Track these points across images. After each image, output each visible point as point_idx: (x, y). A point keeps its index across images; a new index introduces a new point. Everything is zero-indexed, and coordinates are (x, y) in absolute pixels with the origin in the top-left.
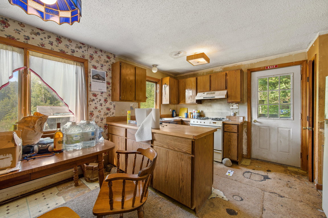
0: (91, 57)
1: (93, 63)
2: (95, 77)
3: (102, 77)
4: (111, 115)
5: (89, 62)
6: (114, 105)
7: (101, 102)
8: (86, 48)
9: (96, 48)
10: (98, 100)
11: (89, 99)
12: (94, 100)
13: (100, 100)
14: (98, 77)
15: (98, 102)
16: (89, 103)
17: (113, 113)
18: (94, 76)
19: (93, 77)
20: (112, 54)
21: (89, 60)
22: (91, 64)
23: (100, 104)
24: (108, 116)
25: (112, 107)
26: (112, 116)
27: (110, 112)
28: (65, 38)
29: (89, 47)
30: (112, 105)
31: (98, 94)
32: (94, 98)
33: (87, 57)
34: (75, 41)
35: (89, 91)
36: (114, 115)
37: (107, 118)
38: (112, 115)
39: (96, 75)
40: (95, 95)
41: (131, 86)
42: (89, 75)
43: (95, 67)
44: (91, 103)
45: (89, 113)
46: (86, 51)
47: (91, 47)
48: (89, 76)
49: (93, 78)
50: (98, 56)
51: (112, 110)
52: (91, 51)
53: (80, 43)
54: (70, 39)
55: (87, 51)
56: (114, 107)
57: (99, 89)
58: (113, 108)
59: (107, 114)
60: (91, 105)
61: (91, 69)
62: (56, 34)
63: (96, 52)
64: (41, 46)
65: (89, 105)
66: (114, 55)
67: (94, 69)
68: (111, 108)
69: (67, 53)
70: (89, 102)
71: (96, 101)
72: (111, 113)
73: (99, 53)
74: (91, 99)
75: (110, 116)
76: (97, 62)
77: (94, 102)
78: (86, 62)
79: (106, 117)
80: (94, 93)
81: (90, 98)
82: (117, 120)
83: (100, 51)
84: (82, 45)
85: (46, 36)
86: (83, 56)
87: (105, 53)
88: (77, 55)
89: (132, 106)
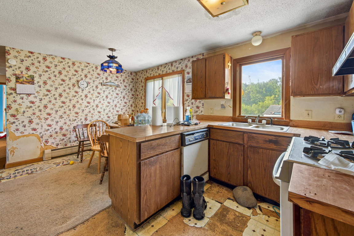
0: (186, 66)
1: (188, 70)
2: (188, 81)
4: (200, 113)
6: (202, 104)
7: (192, 101)
8: (184, 61)
9: (189, 57)
10: (190, 100)
11: (185, 100)
12: (187, 100)
16: (185, 103)
17: (202, 111)
19: (187, 81)
20: (200, 54)
21: (185, 70)
22: (186, 72)
23: (192, 103)
24: (197, 114)
25: (200, 105)
26: (201, 114)
29: (185, 59)
30: (200, 103)
31: (190, 95)
32: (188, 98)
33: (184, 68)
34: (178, 60)
35: (184, 93)
36: (203, 113)
37: (197, 115)
39: (189, 79)
41: (202, 82)
42: (185, 80)
43: (188, 73)
45: (184, 110)
48: (185, 82)
49: (187, 83)
51: (201, 109)
52: (186, 62)
54: (176, 61)
55: (184, 63)
56: (203, 105)
58: (202, 106)
59: (197, 112)
61: (186, 76)
62: (171, 62)
63: (189, 60)
66: (203, 54)
67: (188, 75)
68: (200, 107)
69: (175, 71)
72: (200, 111)
75: (199, 114)
76: (190, 68)
77: (188, 102)
78: (183, 72)
79: (196, 114)
80: (188, 95)
82: (205, 119)
83: (191, 57)
84: (181, 61)
85: (168, 66)
86: (182, 68)
87: (195, 57)
88: (179, 70)
89: (224, 103)
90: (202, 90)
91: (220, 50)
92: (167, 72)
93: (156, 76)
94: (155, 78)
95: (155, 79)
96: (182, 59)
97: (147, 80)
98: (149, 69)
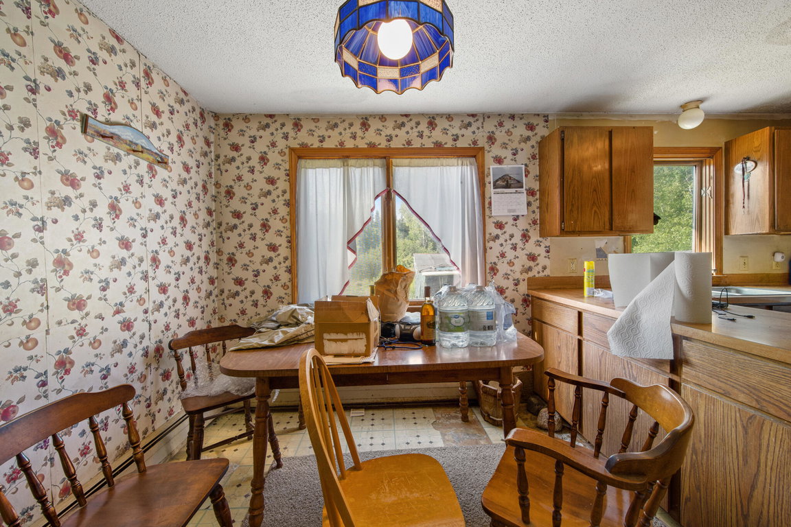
0: (491, 139)
1: (496, 151)
2: (500, 183)
3: (515, 179)
4: (539, 273)
5: (486, 152)
6: (546, 247)
7: (514, 241)
8: (481, 120)
9: (499, 115)
10: (508, 237)
11: (487, 236)
12: (497, 237)
13: (512, 236)
14: (506, 183)
15: (506, 241)
16: (488, 245)
17: (544, 268)
18: (497, 181)
19: (495, 183)
20: (538, 115)
21: (487, 148)
22: (491, 154)
23: (512, 244)
24: (531, 274)
25: (541, 251)
26: (542, 274)
27: (538, 264)
28: (441, 115)
29: (486, 116)
30: (540, 245)
31: (506, 223)
32: (499, 232)
33: (482, 142)
34: (458, 115)
35: (487, 218)
36: (547, 272)
37: (529, 279)
38: (543, 271)
39: (502, 178)
40: (500, 226)
41: (595, 190)
42: (487, 180)
43: (499, 160)
44: (491, 244)
45: (488, 267)
46: (481, 130)
47: (489, 117)
48: (487, 184)
49: (495, 187)
50: (506, 132)
51: (542, 261)
52: (490, 126)
53: (469, 115)
54: (449, 115)
55: (483, 127)
56: (548, 252)
57: (510, 211)
58: (543, 254)
59: (530, 269)
60: (491, 248)
61: (491, 167)
62: (427, 115)
63: (501, 124)
64: (406, 146)
65: (488, 249)
66: (545, 117)
67: (498, 166)
68: (539, 255)
69: (445, 146)
70: (488, 242)
71: (501, 240)
72: (540, 268)
73: (508, 124)
74: (493, 234)
75: (537, 276)
76: (504, 146)
77: (498, 242)
78: (479, 155)
79: (526, 276)
80: (497, 222)
81: (491, 234)
82: (555, 287)
83: (509, 118)
84: (471, 120)
85: (413, 124)
86: (475, 142)
87: (521, 119)
88: (463, 143)
89: (602, 246)
90: (595, 212)
91: (593, 118)
92: (409, 143)
93: (356, 149)
94: (348, 157)
95: (352, 162)
96: (473, 115)
97: (300, 157)
98: (316, 118)
